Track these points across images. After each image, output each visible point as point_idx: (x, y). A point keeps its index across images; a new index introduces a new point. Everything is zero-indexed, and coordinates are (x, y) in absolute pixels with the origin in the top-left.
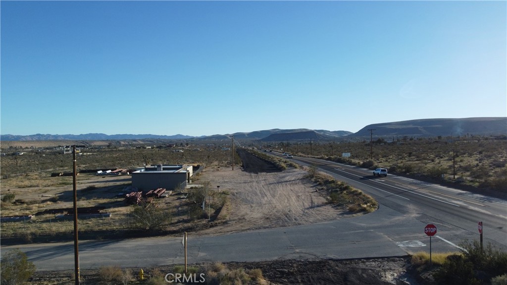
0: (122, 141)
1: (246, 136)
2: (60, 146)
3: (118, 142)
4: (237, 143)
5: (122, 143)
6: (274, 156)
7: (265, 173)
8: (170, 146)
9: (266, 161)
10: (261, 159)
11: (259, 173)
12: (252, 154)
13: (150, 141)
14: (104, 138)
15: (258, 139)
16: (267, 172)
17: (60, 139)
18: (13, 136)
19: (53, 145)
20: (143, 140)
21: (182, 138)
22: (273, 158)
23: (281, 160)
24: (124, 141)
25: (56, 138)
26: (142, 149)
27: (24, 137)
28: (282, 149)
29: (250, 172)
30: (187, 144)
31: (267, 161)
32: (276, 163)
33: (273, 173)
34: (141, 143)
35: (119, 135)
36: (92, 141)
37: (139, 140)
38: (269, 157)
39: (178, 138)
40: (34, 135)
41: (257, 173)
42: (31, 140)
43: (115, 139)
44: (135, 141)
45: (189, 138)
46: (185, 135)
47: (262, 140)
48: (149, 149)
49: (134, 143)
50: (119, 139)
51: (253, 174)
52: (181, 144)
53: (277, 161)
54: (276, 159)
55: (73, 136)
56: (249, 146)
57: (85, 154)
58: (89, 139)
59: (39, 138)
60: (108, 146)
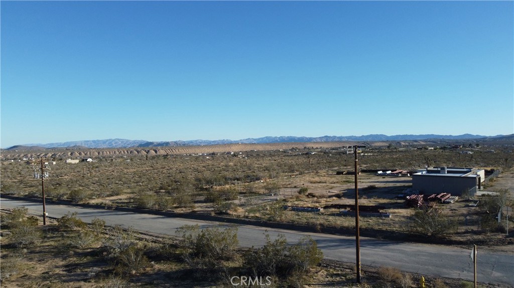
0: (402, 141)
2: (344, 147)
3: (398, 143)
5: (403, 143)
13: (433, 142)
14: (384, 139)
17: (344, 140)
18: (307, 138)
19: (338, 146)
20: (425, 141)
21: (471, 138)
24: (405, 141)
25: (340, 140)
26: (423, 150)
27: (315, 138)
30: (478, 145)
34: (423, 143)
35: (400, 135)
36: (373, 142)
37: (421, 140)
39: (467, 138)
40: (323, 137)
42: (320, 141)
43: (396, 140)
44: (416, 141)
45: (479, 137)
46: (475, 134)
48: (432, 150)
49: (415, 143)
50: (399, 139)
52: (471, 145)
55: (356, 138)
57: (366, 154)
58: (369, 140)
59: (327, 139)
60: (389, 147)
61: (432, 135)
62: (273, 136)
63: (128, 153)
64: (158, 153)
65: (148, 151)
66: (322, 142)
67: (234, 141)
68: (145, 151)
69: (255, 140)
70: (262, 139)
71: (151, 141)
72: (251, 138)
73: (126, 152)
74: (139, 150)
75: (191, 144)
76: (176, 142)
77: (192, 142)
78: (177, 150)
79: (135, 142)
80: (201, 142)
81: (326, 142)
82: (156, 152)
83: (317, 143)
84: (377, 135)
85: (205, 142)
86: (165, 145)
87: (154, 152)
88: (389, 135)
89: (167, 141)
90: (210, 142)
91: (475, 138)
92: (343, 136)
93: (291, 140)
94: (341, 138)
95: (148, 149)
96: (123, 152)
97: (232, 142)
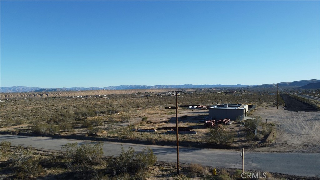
1: (288, 84)
2: (169, 92)
3: (201, 89)
4: (281, 90)
5: (203, 90)
6: (311, 99)
7: (303, 112)
8: (233, 92)
9: (304, 103)
10: (300, 101)
11: (299, 112)
12: (293, 98)
13: (220, 89)
14: (193, 87)
15: (297, 87)
16: (306, 111)
17: (169, 88)
18: (147, 86)
19: (166, 91)
20: (216, 88)
21: (241, 87)
22: (311, 101)
23: (318, 102)
24: (204, 88)
26: (215, 94)
27: (152, 87)
28: (318, 94)
29: (291, 110)
31: (306, 103)
32: (313, 104)
33: (311, 112)
34: (215, 90)
35: (201, 85)
36: (186, 89)
37: (213, 88)
38: (307, 100)
39: (238, 86)
40: (157, 86)
41: (297, 112)
42: (155, 88)
43: (199, 87)
44: (211, 88)
45: (245, 86)
47: (301, 87)
48: (219, 93)
49: (211, 90)
50: (201, 87)
51: (293, 112)
52: (240, 91)
53: (314, 103)
54: (313, 102)
55: (176, 86)
56: (291, 92)
57: (182, 96)
58: (184, 87)
59: (159, 87)
60: (195, 92)
61: (220, 85)
62: (126, 85)
63: (27, 96)
64: (49, 96)
65: (42, 95)
66: (156, 89)
67: (101, 88)
68: (40, 95)
69: (114, 87)
70: (119, 86)
71: (44, 88)
72: (111, 86)
73: (26, 95)
74: (35, 94)
75: (72, 90)
76: (61, 89)
77: (72, 88)
78: (62, 94)
79: (32, 88)
80: (78, 89)
81: (159, 89)
82: (47, 95)
83: (153, 89)
84: (189, 84)
85: (81, 88)
86: (54, 90)
87: (46, 95)
88: (195, 85)
89: (55, 88)
90: (85, 89)
91: (243, 86)
92: (169, 85)
93: (137, 87)
94: (167, 86)
95: (42, 93)
96: (24, 95)
97: (99, 88)
